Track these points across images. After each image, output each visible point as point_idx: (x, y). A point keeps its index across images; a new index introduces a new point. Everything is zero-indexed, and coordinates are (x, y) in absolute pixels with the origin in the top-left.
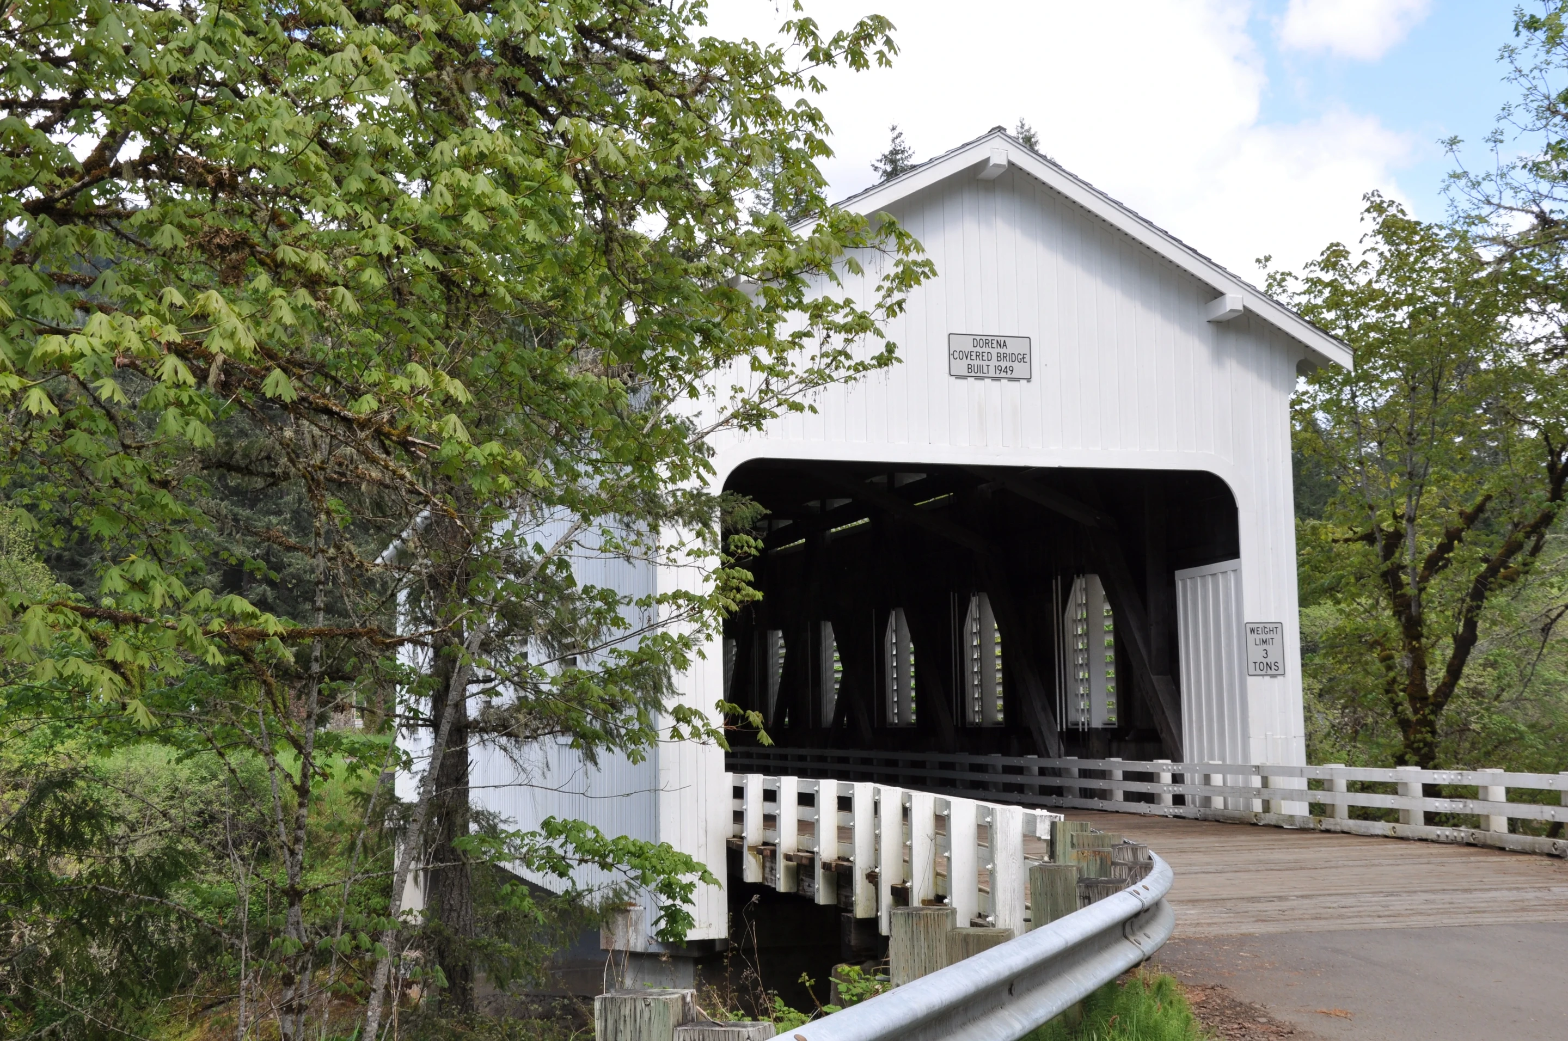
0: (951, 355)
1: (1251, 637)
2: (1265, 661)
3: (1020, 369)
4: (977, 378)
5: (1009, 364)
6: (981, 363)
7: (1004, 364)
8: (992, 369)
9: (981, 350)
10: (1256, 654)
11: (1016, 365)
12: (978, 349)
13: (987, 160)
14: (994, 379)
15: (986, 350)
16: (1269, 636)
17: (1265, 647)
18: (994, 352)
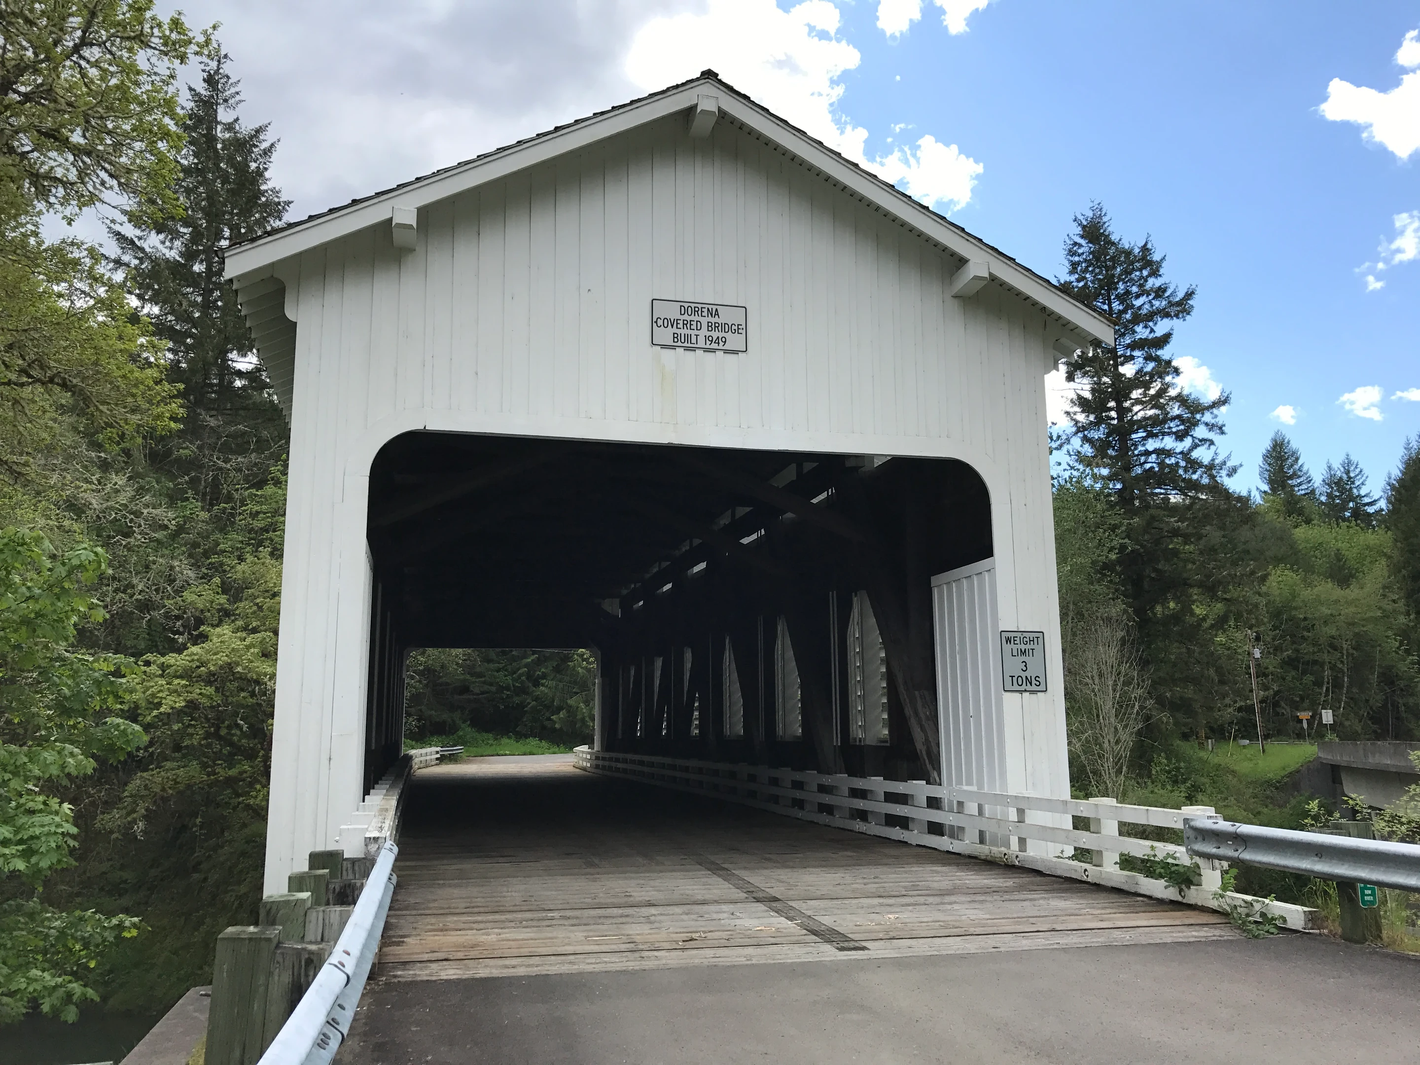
0: (654, 322)
1: (1007, 648)
2: (1023, 675)
3: (734, 341)
4: (687, 349)
5: (721, 335)
6: (689, 332)
7: (715, 334)
8: (701, 340)
9: (689, 318)
10: (1014, 666)
11: (729, 336)
12: (686, 317)
13: (696, 106)
14: (707, 350)
15: (696, 318)
16: (1028, 647)
17: (1023, 658)
18: (704, 321)
